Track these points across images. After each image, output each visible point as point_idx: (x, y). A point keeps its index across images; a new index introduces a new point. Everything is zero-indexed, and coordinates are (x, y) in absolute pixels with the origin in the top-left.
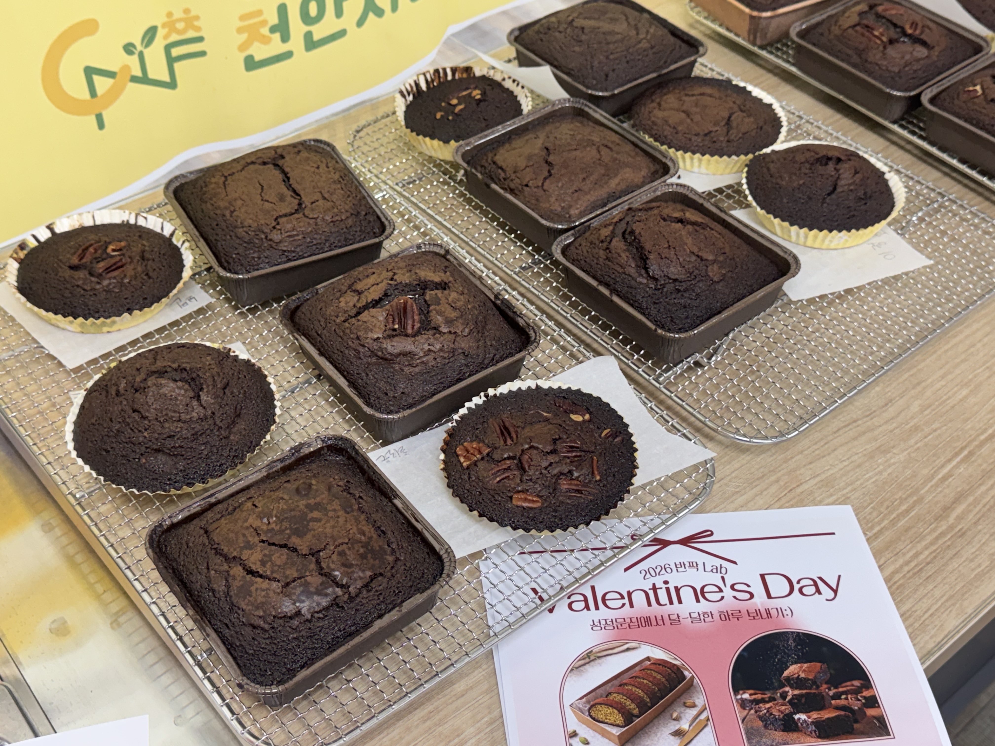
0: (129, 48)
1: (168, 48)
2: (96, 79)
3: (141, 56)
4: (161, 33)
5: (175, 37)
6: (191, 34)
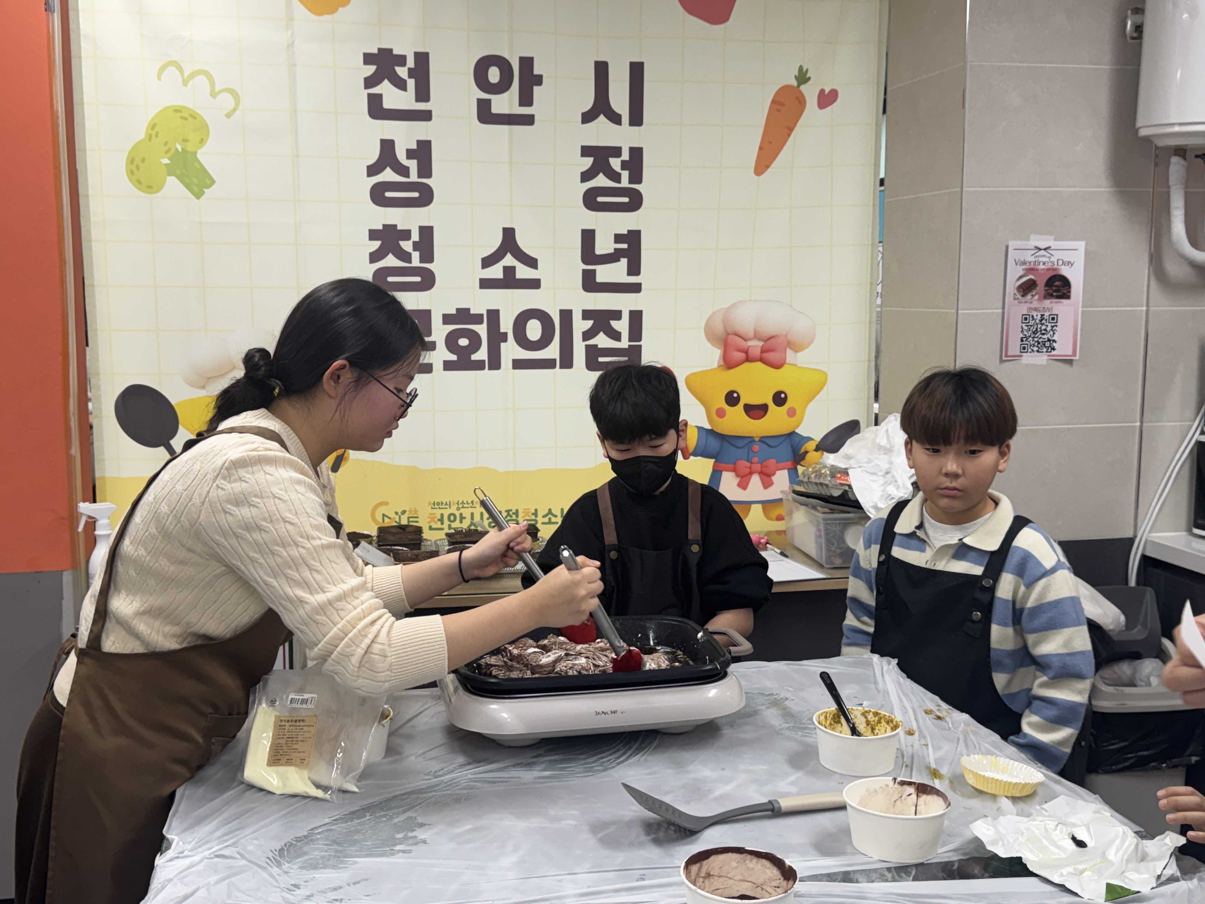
0: (396, 513)
1: (409, 518)
2: (386, 518)
3: (400, 517)
4: (407, 513)
5: (411, 515)
6: (415, 515)
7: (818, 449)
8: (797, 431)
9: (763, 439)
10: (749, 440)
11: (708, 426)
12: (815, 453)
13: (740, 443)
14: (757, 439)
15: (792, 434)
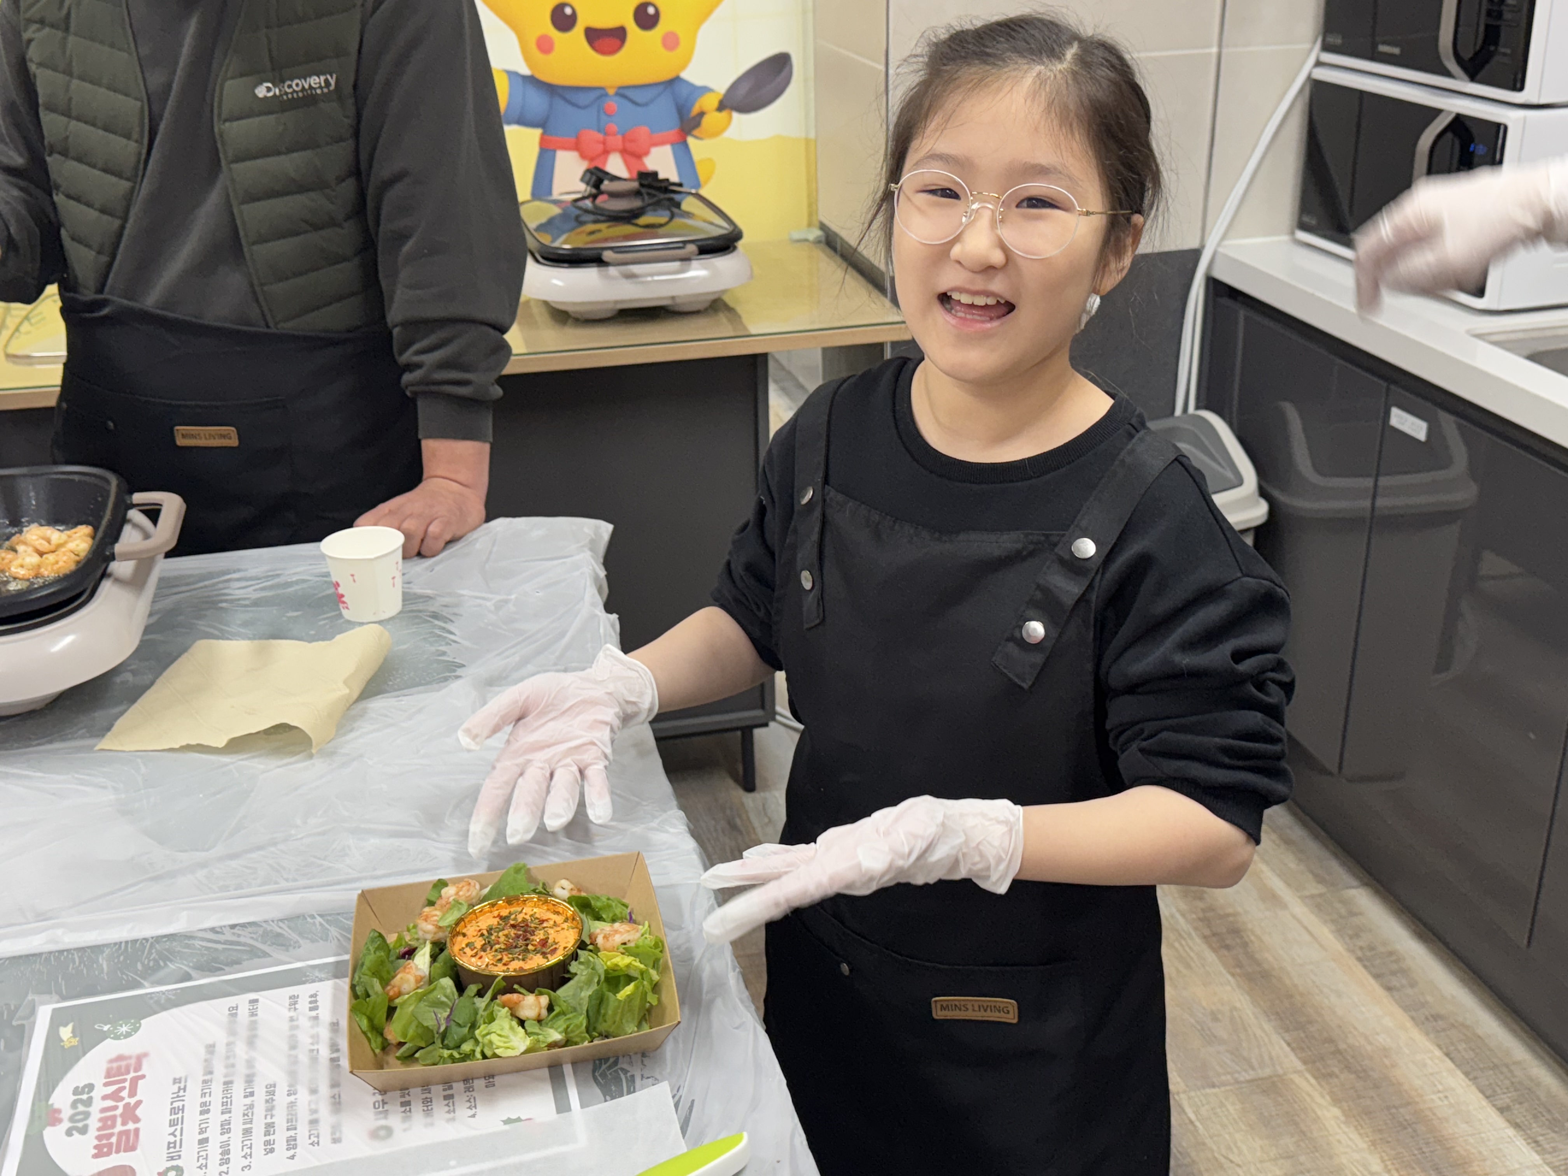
7: (722, 106)
8: (685, 75)
9: (621, 91)
10: (599, 92)
11: (525, 71)
12: (717, 114)
13: (583, 99)
14: (611, 92)
15: (674, 82)
